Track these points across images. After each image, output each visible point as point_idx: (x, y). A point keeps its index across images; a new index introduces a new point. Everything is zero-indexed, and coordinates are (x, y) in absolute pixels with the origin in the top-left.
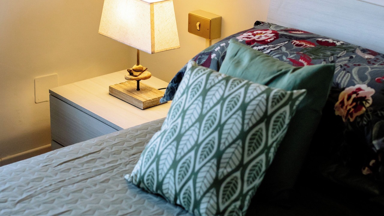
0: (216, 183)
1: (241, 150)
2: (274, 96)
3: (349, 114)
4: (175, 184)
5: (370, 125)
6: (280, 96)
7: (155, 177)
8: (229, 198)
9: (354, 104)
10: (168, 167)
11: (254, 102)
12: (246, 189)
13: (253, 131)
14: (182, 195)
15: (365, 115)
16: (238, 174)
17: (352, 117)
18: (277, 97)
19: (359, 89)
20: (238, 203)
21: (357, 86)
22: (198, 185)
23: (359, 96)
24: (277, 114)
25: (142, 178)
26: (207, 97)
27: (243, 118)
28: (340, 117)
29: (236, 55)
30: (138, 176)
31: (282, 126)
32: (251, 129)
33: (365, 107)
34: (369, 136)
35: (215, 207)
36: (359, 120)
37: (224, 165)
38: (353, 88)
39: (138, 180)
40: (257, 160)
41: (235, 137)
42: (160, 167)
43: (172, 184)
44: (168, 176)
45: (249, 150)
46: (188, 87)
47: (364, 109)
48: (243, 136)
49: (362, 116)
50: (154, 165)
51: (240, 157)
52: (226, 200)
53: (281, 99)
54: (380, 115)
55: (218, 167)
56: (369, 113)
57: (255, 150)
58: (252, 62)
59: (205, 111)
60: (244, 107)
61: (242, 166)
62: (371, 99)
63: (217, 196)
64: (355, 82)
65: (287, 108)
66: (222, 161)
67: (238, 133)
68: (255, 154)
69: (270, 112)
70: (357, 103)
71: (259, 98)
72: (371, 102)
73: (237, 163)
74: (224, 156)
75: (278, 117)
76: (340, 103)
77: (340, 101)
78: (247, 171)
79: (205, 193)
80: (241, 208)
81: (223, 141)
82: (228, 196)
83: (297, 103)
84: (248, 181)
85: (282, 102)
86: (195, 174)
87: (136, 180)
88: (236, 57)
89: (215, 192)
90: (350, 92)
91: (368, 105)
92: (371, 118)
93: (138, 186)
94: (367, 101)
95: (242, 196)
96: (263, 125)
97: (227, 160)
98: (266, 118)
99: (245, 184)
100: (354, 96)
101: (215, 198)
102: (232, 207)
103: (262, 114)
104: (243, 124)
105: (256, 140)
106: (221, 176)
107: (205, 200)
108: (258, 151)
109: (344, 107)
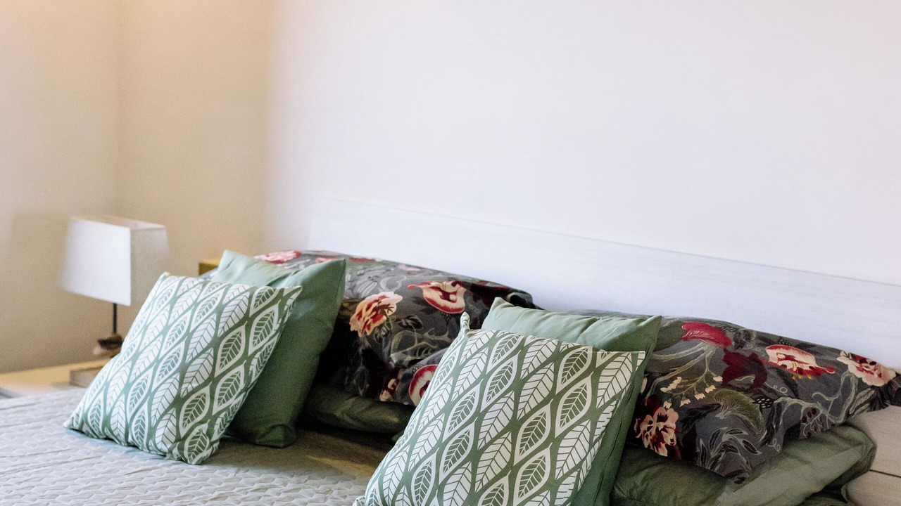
0: (178, 402)
1: (212, 360)
2: (259, 293)
3: (367, 326)
4: (125, 412)
5: (389, 334)
6: (266, 294)
7: (102, 411)
8: (193, 419)
9: (374, 313)
10: (119, 392)
11: (234, 303)
12: (216, 409)
13: (229, 337)
14: (133, 426)
15: (385, 325)
16: (206, 390)
17: (369, 329)
18: (264, 294)
19: (383, 297)
20: (205, 427)
21: (381, 294)
22: (154, 407)
23: (380, 304)
24: (262, 315)
25: (85, 416)
26: (176, 305)
27: (218, 323)
28: (356, 333)
29: (229, 266)
30: (81, 416)
31: (269, 333)
32: (226, 334)
33: (386, 315)
34: (387, 348)
35: (175, 432)
36: (377, 331)
37: (190, 380)
38: (376, 297)
39: (79, 422)
40: (233, 372)
41: (205, 345)
42: (108, 396)
43: (122, 414)
44: (118, 404)
45: (222, 360)
46: (154, 299)
47: (385, 318)
48: (215, 343)
49: (380, 327)
50: (101, 395)
51: (210, 370)
52: (189, 422)
53: (268, 297)
54: (404, 324)
55: (181, 383)
56: (390, 322)
57: (229, 359)
58: (247, 270)
59: (171, 321)
60: (220, 310)
61: (212, 380)
62: (395, 307)
63: (178, 418)
64: (380, 290)
65: (275, 308)
66: (187, 375)
67: (209, 340)
68: (230, 364)
69: (251, 313)
70: (377, 313)
71: (241, 297)
72: (394, 310)
73: (206, 376)
74: (190, 369)
75: (263, 319)
76: (358, 315)
77: (357, 312)
78: (219, 387)
79: (162, 416)
80: (209, 434)
81: (189, 352)
82: (192, 416)
83: (290, 302)
84: (219, 399)
85: (268, 301)
86: (151, 394)
87: (77, 422)
88: (228, 269)
89: (175, 414)
90: (372, 301)
91: (390, 313)
92: (392, 328)
93: (80, 431)
94: (389, 309)
95: (211, 418)
96: (242, 329)
97: (193, 374)
98: (247, 320)
99: (216, 402)
100: (375, 305)
101: (174, 421)
102: (196, 430)
103: (241, 316)
104: (216, 330)
105: (232, 346)
106: (183, 394)
107: (162, 424)
108: (234, 361)
109: (362, 319)
